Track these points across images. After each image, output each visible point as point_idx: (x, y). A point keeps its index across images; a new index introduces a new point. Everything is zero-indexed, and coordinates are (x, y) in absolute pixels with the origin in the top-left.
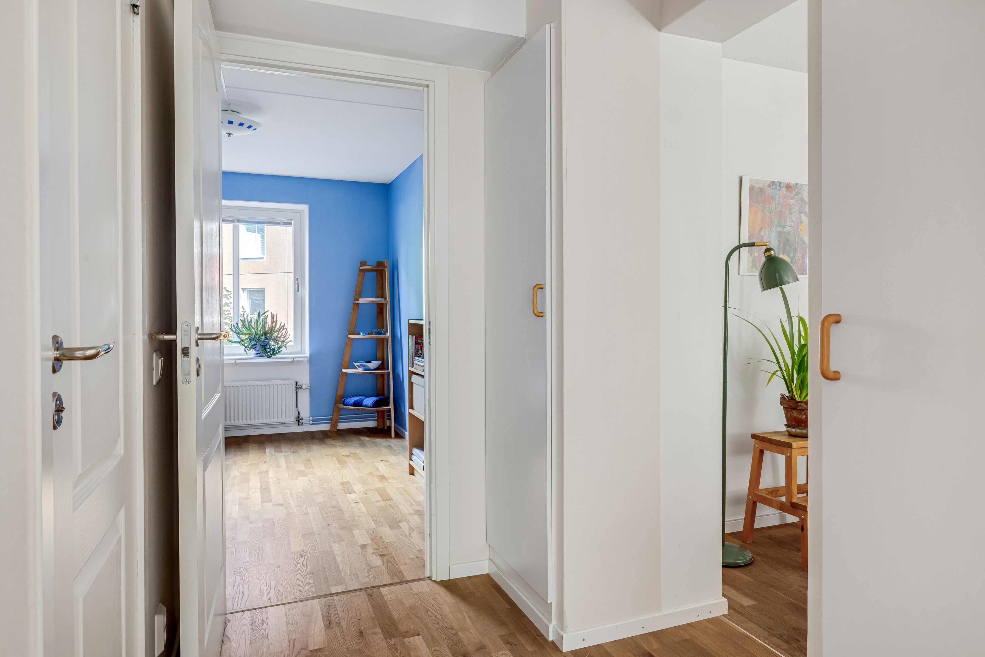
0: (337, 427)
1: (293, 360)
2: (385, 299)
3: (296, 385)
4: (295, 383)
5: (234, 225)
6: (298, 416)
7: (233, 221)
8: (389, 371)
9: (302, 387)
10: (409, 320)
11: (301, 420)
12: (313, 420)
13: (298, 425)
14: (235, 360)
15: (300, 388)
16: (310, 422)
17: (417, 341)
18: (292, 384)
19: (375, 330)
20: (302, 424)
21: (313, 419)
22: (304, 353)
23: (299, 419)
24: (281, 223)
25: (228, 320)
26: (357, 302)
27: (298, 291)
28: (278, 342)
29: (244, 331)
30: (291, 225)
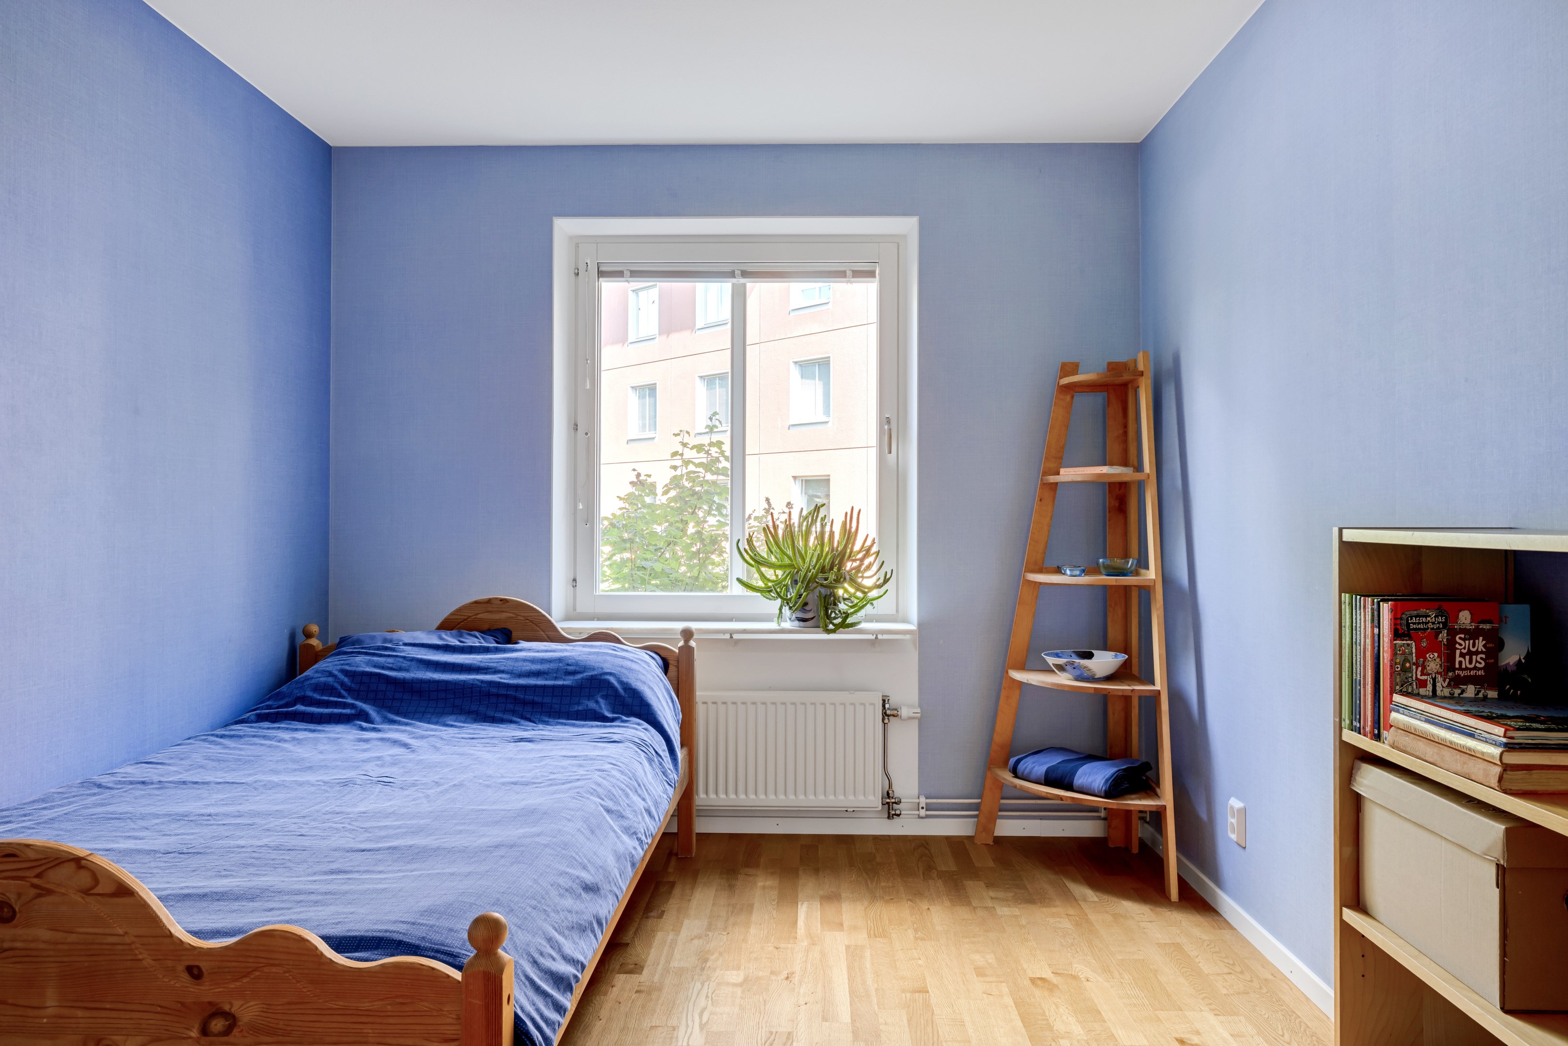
0: (994, 833)
1: (876, 638)
2: (1139, 468)
3: (884, 706)
4: (881, 702)
5: (733, 285)
6: (888, 793)
7: (732, 274)
8: (1157, 687)
9: (899, 713)
10: (1340, 530)
11: (895, 803)
12: (929, 808)
13: (889, 818)
14: (732, 633)
15: (894, 716)
16: (919, 810)
17: (1404, 622)
18: (873, 704)
19: (1108, 562)
20: (899, 815)
21: (927, 804)
22: (905, 621)
23: (891, 801)
24: (849, 273)
26: (1052, 479)
27: (890, 452)
28: (852, 590)
29: (773, 559)
30: (874, 276)
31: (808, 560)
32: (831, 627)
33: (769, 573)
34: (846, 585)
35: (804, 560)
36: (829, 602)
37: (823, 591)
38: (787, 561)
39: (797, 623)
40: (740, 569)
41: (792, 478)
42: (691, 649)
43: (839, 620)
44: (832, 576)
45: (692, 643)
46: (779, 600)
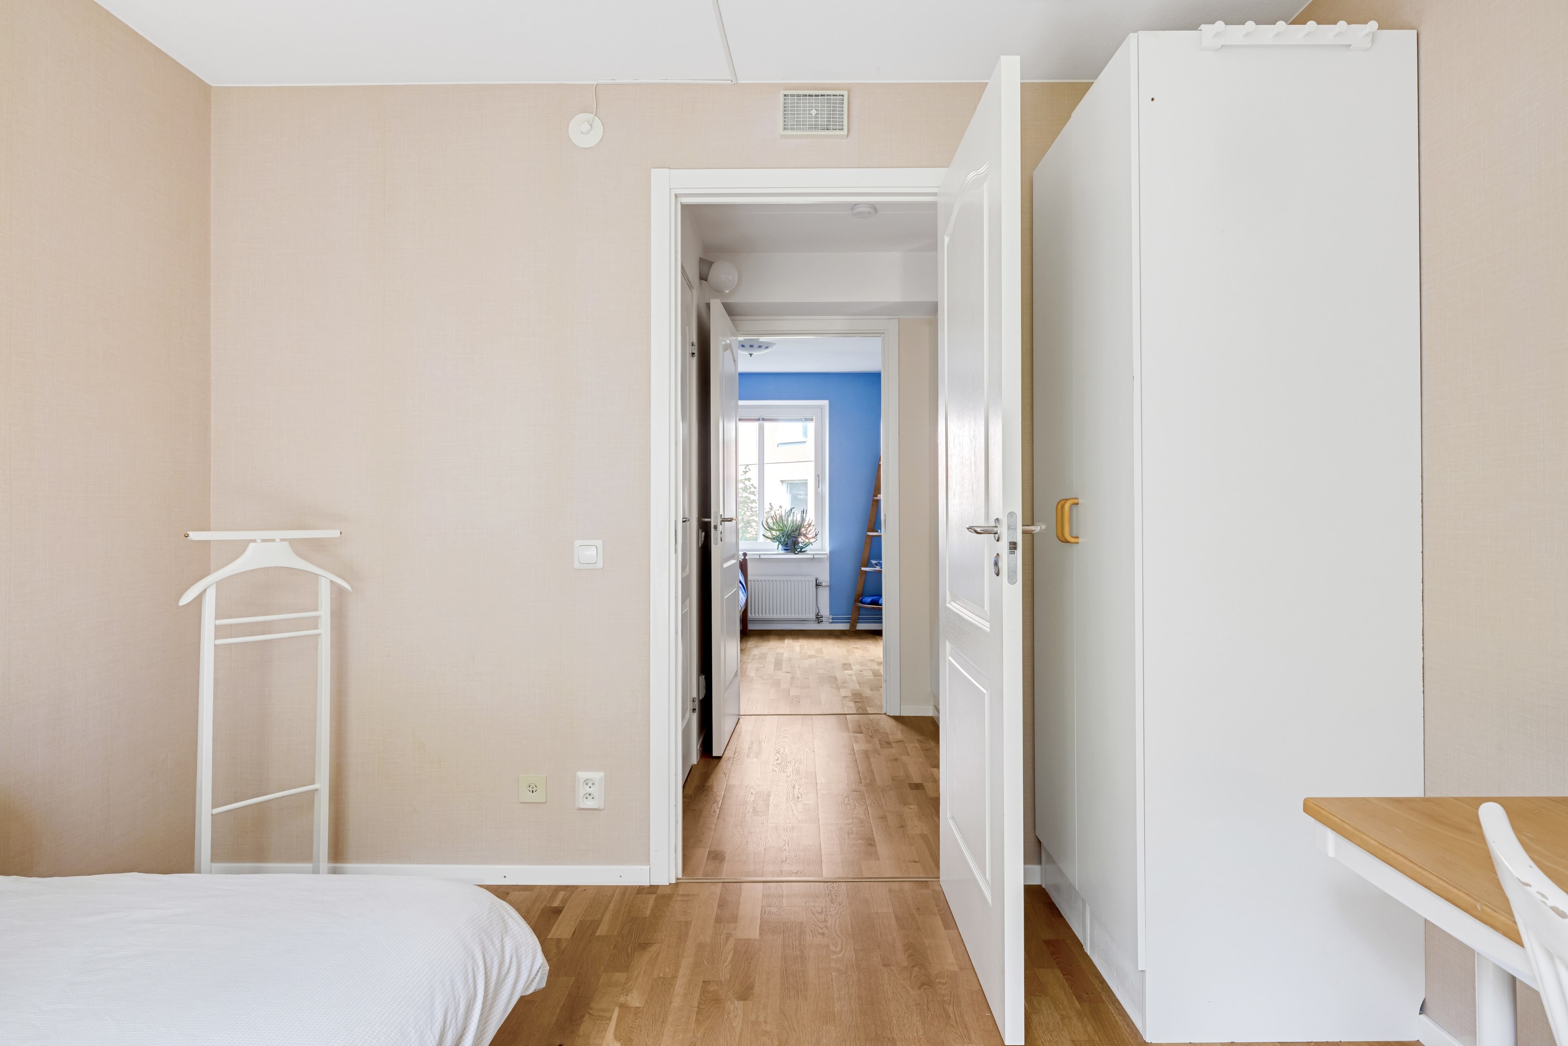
0: (856, 627)
1: (814, 557)
3: (816, 582)
4: (815, 580)
5: (760, 423)
6: (818, 614)
7: (759, 420)
9: (822, 584)
11: (821, 618)
13: (818, 622)
14: (761, 555)
15: (820, 585)
16: (829, 620)
18: (813, 582)
20: (821, 622)
21: (832, 618)
22: (824, 551)
23: (819, 616)
24: (803, 419)
25: (755, 517)
26: (876, 498)
27: (819, 488)
28: (804, 539)
29: (775, 527)
30: (813, 420)
31: (788, 528)
32: (797, 552)
33: (774, 533)
34: (802, 537)
35: (787, 528)
36: (795, 543)
37: (794, 539)
38: (780, 528)
39: (784, 551)
40: (762, 531)
41: (780, 482)
42: (746, 559)
43: (799, 550)
44: (796, 533)
45: (747, 558)
46: (778, 542)
